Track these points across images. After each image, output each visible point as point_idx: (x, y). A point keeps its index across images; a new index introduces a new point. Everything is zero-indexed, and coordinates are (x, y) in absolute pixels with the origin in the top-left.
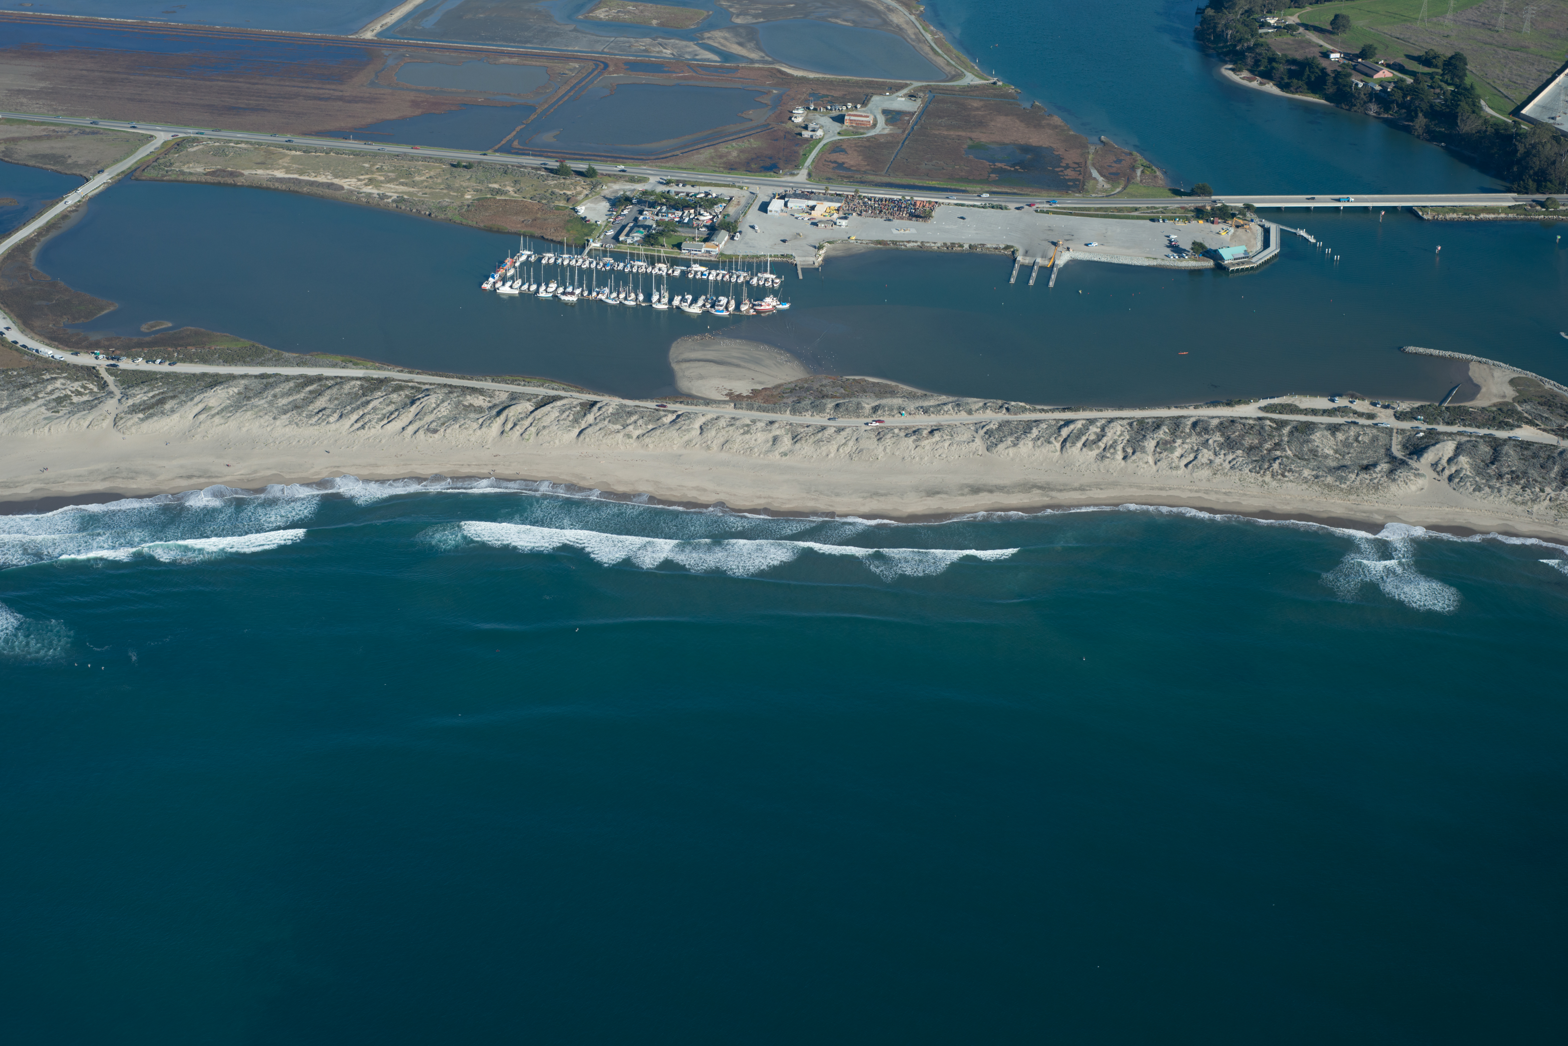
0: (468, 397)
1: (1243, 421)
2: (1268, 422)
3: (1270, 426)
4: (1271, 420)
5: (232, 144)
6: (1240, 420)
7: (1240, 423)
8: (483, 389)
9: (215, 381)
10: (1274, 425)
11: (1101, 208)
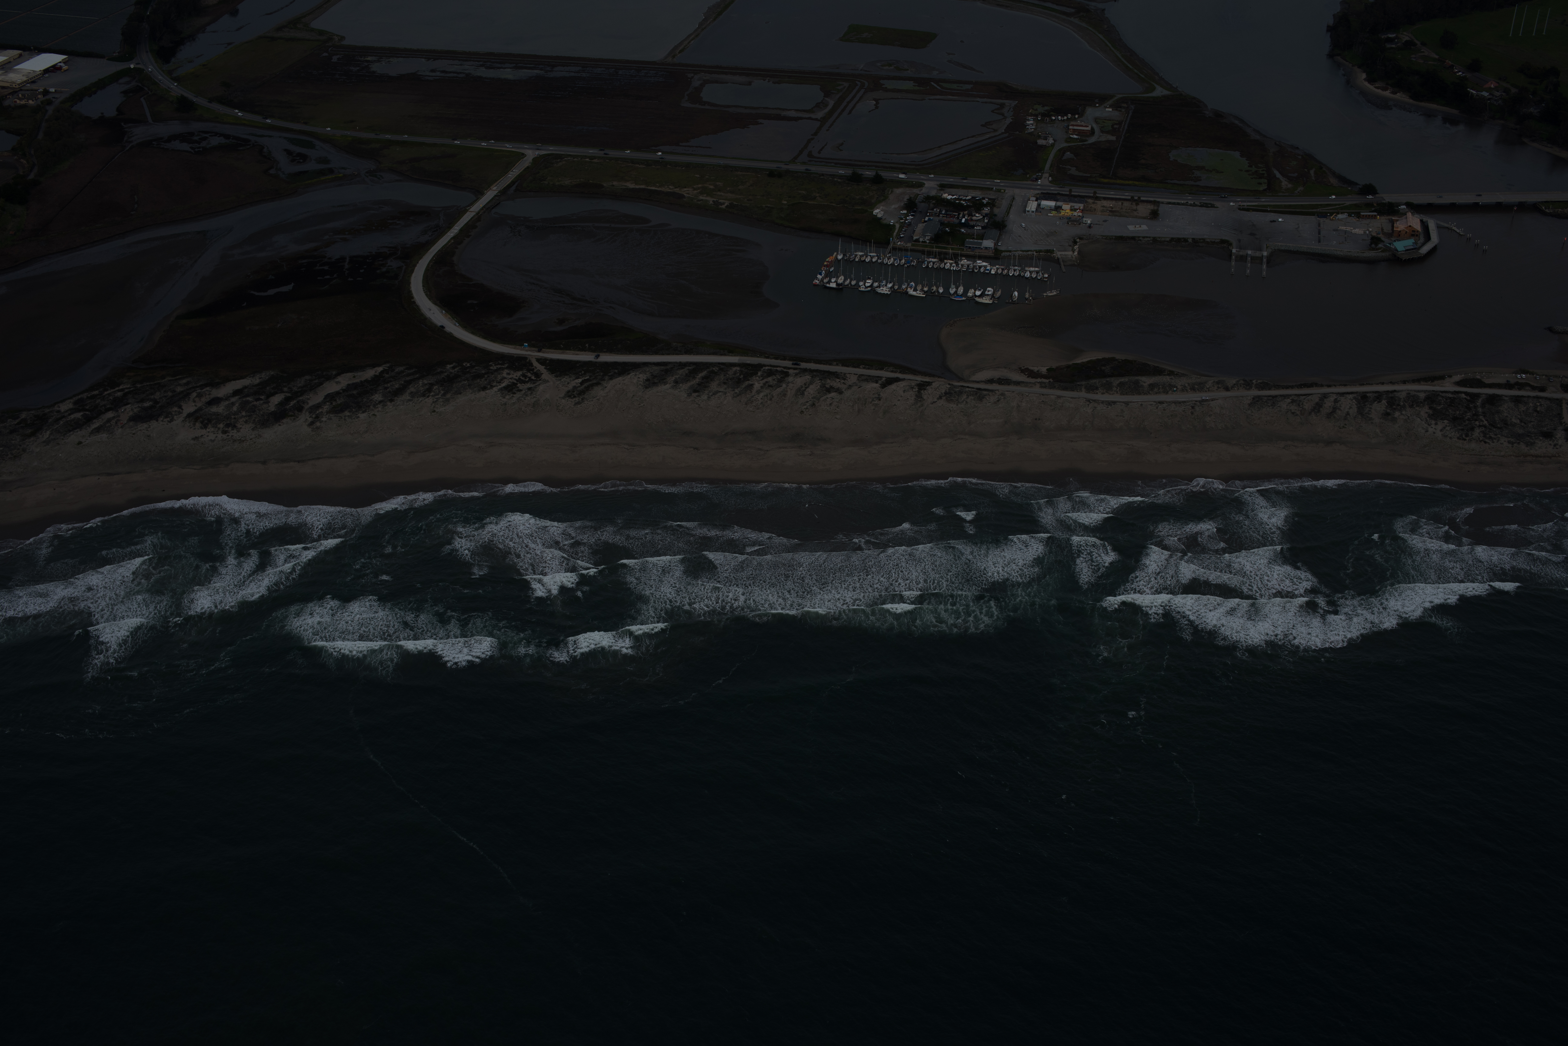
0: (828, 381)
1: (1443, 395)
2: (1463, 396)
3: (1465, 398)
4: (1466, 393)
5: (587, 160)
6: (1441, 394)
7: (1442, 397)
8: (836, 372)
9: (624, 369)
10: (1469, 398)
11: (1290, 205)
